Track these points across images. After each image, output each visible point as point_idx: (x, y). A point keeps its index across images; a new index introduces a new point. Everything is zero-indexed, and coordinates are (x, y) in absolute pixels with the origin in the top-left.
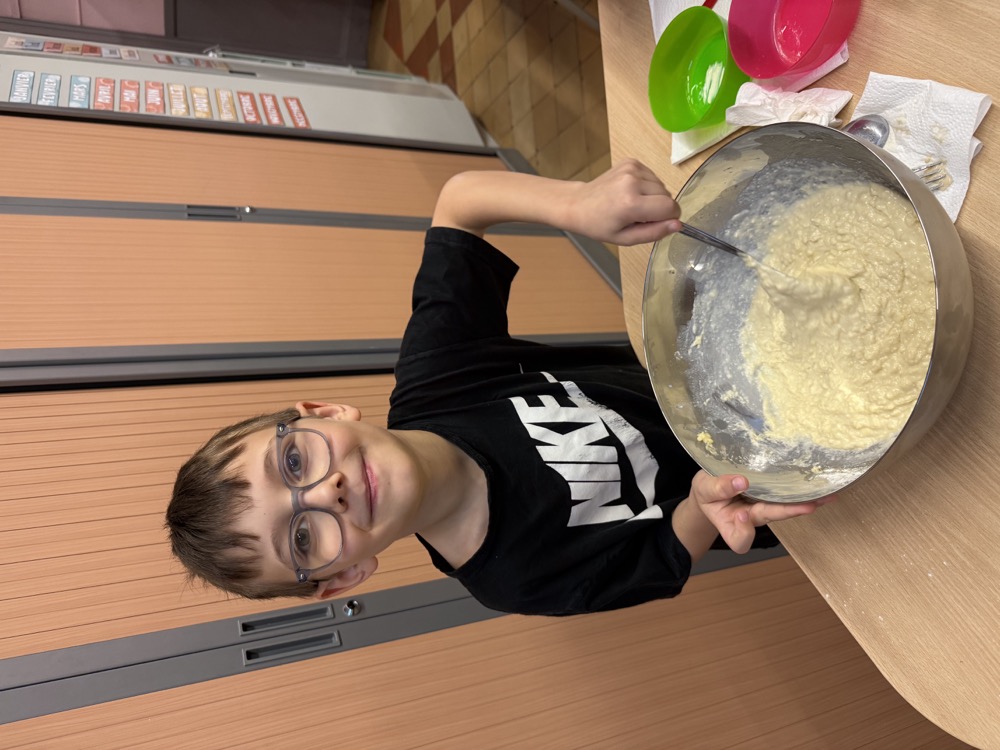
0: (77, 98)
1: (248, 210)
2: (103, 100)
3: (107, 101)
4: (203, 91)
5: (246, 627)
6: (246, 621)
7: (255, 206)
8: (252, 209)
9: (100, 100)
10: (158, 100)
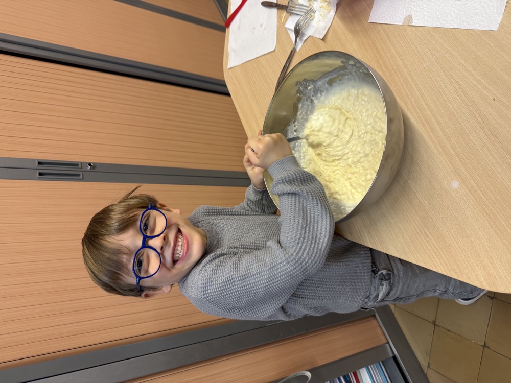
5: (40, 163)
6: (40, 161)
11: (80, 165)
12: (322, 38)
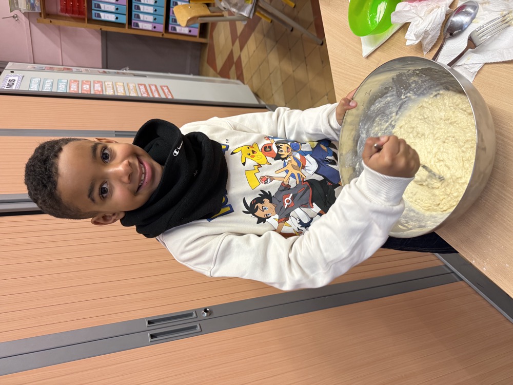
0: (61, 89)
2: (73, 89)
3: (75, 90)
4: (121, 84)
5: (150, 322)
6: (150, 319)
9: (72, 89)
10: (100, 89)
11: (194, 313)
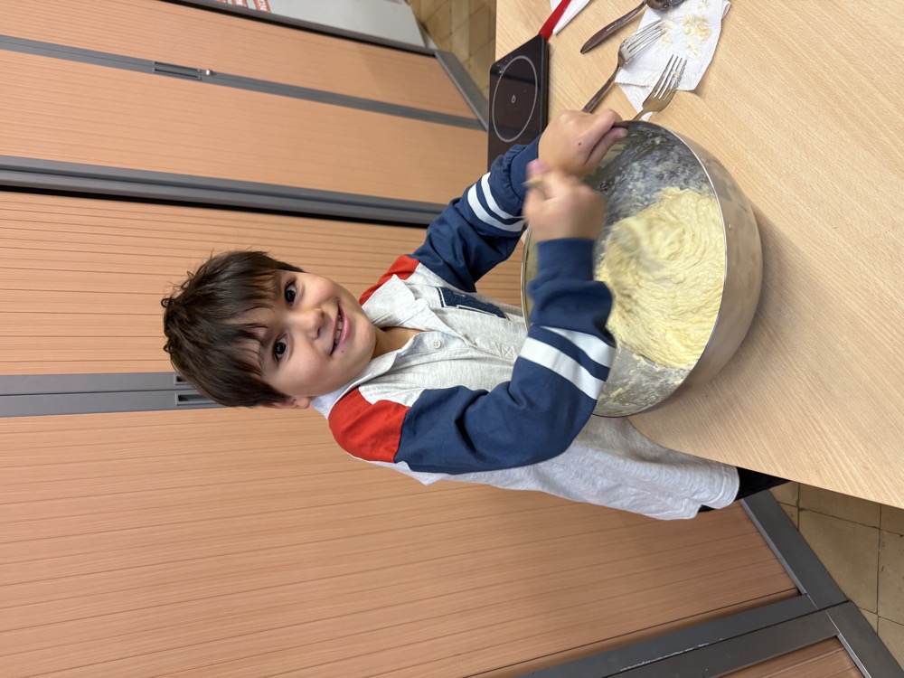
1: (208, 73)
7: (214, 70)
8: (211, 72)
12: (693, 88)
